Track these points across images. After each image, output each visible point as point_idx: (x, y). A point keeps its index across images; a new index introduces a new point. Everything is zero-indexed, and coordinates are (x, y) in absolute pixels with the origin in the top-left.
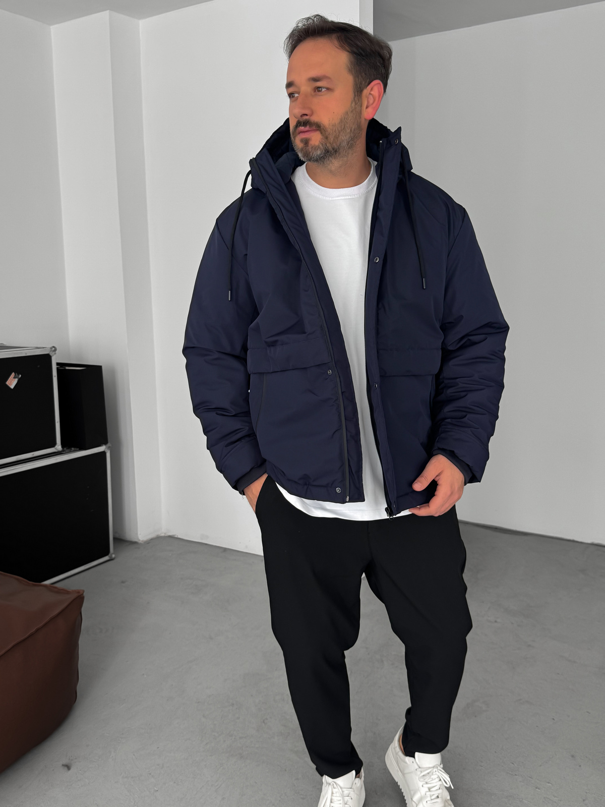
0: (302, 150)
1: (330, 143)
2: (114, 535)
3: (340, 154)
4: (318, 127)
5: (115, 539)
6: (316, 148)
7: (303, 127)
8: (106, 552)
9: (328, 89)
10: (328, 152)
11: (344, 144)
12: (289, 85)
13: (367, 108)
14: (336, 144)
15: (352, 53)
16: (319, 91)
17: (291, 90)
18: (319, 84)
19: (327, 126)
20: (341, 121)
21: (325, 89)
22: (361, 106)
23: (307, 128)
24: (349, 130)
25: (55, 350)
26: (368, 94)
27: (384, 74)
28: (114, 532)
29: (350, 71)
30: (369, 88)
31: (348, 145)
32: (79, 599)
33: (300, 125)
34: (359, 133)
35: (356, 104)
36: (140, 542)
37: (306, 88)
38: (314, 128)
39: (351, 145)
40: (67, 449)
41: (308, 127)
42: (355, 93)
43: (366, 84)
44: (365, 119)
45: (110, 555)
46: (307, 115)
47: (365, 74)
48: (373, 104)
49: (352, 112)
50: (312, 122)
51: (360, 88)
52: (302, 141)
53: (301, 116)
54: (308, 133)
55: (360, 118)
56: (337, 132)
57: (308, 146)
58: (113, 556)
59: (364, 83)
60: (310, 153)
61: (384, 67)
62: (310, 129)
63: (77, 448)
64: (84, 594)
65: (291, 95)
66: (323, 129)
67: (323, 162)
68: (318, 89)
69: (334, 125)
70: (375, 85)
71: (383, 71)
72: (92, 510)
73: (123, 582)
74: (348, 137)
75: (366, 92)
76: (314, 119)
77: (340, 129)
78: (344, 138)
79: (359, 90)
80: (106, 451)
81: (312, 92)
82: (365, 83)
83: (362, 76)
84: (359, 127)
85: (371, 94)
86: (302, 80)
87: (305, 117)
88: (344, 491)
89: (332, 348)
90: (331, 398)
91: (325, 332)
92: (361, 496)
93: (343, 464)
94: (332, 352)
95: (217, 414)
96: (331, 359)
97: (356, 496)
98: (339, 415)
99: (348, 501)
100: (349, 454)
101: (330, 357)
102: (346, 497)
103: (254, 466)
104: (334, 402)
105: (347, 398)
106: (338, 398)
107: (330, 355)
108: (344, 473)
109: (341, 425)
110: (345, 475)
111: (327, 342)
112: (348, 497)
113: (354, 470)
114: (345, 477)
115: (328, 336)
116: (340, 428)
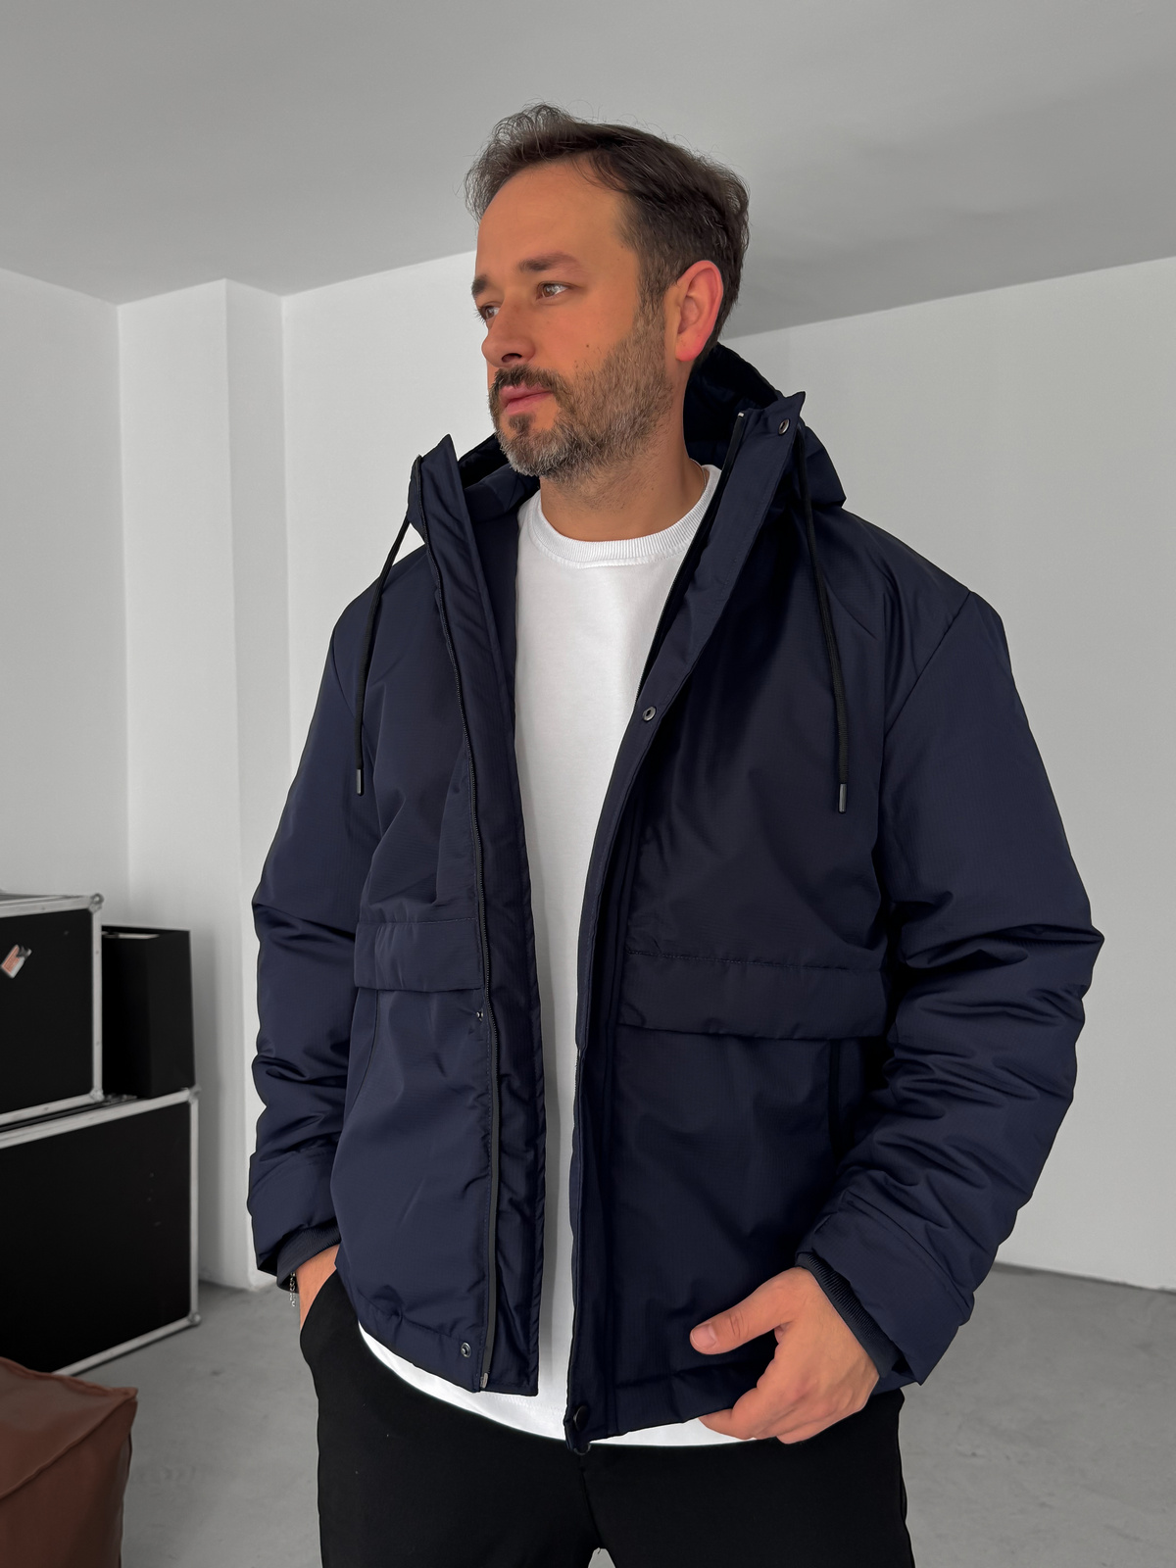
0: (514, 443)
1: (583, 425)
2: (199, 1275)
3: (611, 451)
4: (549, 385)
5: (201, 1283)
6: (546, 439)
7: (511, 387)
8: (182, 1310)
9: (570, 287)
10: (579, 446)
11: (622, 424)
12: (479, 286)
13: (681, 331)
14: (599, 426)
15: (634, 193)
16: (549, 294)
17: (485, 298)
18: (546, 276)
19: (572, 382)
20: (609, 366)
21: (564, 289)
22: (663, 327)
23: (522, 389)
24: (632, 390)
25: (101, 900)
26: (682, 297)
27: (728, 248)
28: (201, 1269)
29: (628, 239)
30: (684, 281)
31: (632, 427)
32: (126, 1407)
33: (504, 383)
34: (665, 396)
35: (648, 322)
36: (252, 1289)
37: (514, 289)
38: (538, 387)
39: (640, 429)
40: (113, 1097)
41: (523, 384)
42: (642, 294)
43: (675, 272)
44: (679, 361)
45: (190, 1316)
46: (519, 356)
47: (670, 247)
48: (695, 323)
49: (637, 342)
50: (534, 371)
51: (659, 282)
52: (512, 423)
53: (504, 359)
54: (526, 402)
55: (663, 358)
56: (599, 393)
57: (527, 435)
58: (198, 1318)
59: (667, 269)
60: (532, 450)
61: (725, 229)
62: (529, 391)
63: (134, 1095)
64: (138, 1397)
65: (485, 311)
66: (562, 389)
67: (570, 475)
68: (545, 289)
69: (589, 378)
70: (699, 274)
71: (724, 241)
72: (158, 1224)
73: (215, 1373)
74: (629, 406)
75: (676, 291)
76: (539, 364)
77: (606, 387)
78: (621, 409)
79: (655, 289)
80: (190, 1101)
81: (534, 300)
82: (672, 269)
83: (662, 254)
84: (660, 379)
85: (691, 298)
86: (503, 271)
87: (515, 363)
88: (478, 1354)
89: (489, 950)
90: (472, 1088)
91: (476, 904)
92: (528, 1377)
93: (482, 1277)
94: (487, 963)
95: (268, 1073)
96: (482, 981)
97: (512, 1376)
98: (484, 1138)
99: (484, 1386)
100: (502, 1253)
101: (481, 974)
102: (482, 1375)
103: (301, 1226)
104: (475, 1099)
105: (513, 1093)
106: (487, 1089)
107: (482, 970)
108: (483, 1303)
109: (487, 1166)
110: (486, 1310)
111: (478, 933)
112: (486, 1376)
113: (512, 1298)
114: (485, 1314)
115: (482, 917)
116: (483, 1174)
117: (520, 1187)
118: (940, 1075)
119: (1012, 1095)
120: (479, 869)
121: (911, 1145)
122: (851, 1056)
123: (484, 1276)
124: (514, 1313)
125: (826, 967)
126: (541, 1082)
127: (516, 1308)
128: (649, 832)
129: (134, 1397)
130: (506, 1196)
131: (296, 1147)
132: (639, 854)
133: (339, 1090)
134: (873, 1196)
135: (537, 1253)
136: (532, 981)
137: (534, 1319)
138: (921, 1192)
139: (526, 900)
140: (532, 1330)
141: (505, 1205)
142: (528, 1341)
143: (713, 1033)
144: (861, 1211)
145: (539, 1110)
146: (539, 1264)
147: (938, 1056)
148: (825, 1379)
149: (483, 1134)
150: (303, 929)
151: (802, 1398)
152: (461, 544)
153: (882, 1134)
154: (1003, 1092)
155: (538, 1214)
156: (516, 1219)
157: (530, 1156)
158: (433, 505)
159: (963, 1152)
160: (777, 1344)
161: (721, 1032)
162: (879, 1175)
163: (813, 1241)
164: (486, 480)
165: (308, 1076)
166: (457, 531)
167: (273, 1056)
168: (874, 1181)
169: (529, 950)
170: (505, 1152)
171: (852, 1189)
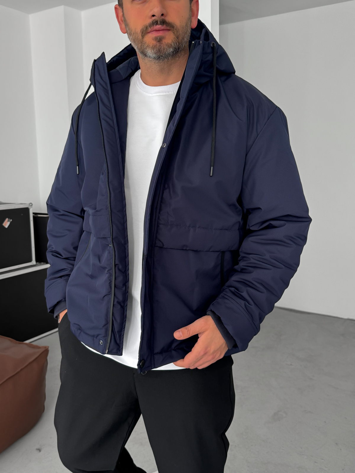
25: (32, 205)
32: (46, 352)
40: (39, 263)
63: (45, 263)
88: (105, 344)
89: (112, 226)
90: (107, 268)
91: (108, 211)
92: (120, 351)
93: (107, 323)
94: (111, 229)
95: (52, 255)
96: (110, 235)
97: (115, 351)
98: (110, 283)
99: (106, 353)
100: (114, 316)
101: (110, 233)
102: (106, 350)
103: (62, 300)
104: (107, 271)
105: (119, 270)
106: (111, 268)
107: (110, 232)
108: (107, 330)
109: (111, 291)
110: (108, 332)
111: (109, 220)
112: (107, 350)
113: (116, 329)
114: (108, 333)
115: (110, 215)
116: (109, 294)
117: (120, 298)
118: (253, 261)
119: (275, 267)
120: (109, 201)
121: (243, 281)
122: (228, 256)
123: (108, 323)
124: (117, 333)
125: (221, 229)
126: (128, 266)
127: (118, 332)
128: (166, 186)
129: (48, 349)
130: (116, 300)
131: (61, 277)
132: (163, 193)
133: (74, 261)
134: (230, 294)
135: (125, 317)
136: (126, 236)
137: (122, 335)
138: (245, 294)
139: (124, 210)
140: (122, 338)
141: (115, 303)
142: (120, 340)
143: (184, 249)
144: (226, 298)
145: (127, 275)
146: (125, 319)
147: (254, 255)
148: (212, 349)
149: (109, 282)
150: (62, 213)
151: (205, 354)
152: (106, 90)
153: (235, 278)
154: (273, 266)
155: (125, 305)
156: (119, 307)
157: (124, 288)
158: (97, 77)
159: (258, 283)
160: (198, 338)
161: (187, 249)
162: (233, 289)
163: (211, 307)
164: (118, 68)
165: (64, 257)
166: (105, 86)
167: (54, 250)
168: (231, 291)
169: (125, 226)
170: (116, 287)
171: (224, 293)
